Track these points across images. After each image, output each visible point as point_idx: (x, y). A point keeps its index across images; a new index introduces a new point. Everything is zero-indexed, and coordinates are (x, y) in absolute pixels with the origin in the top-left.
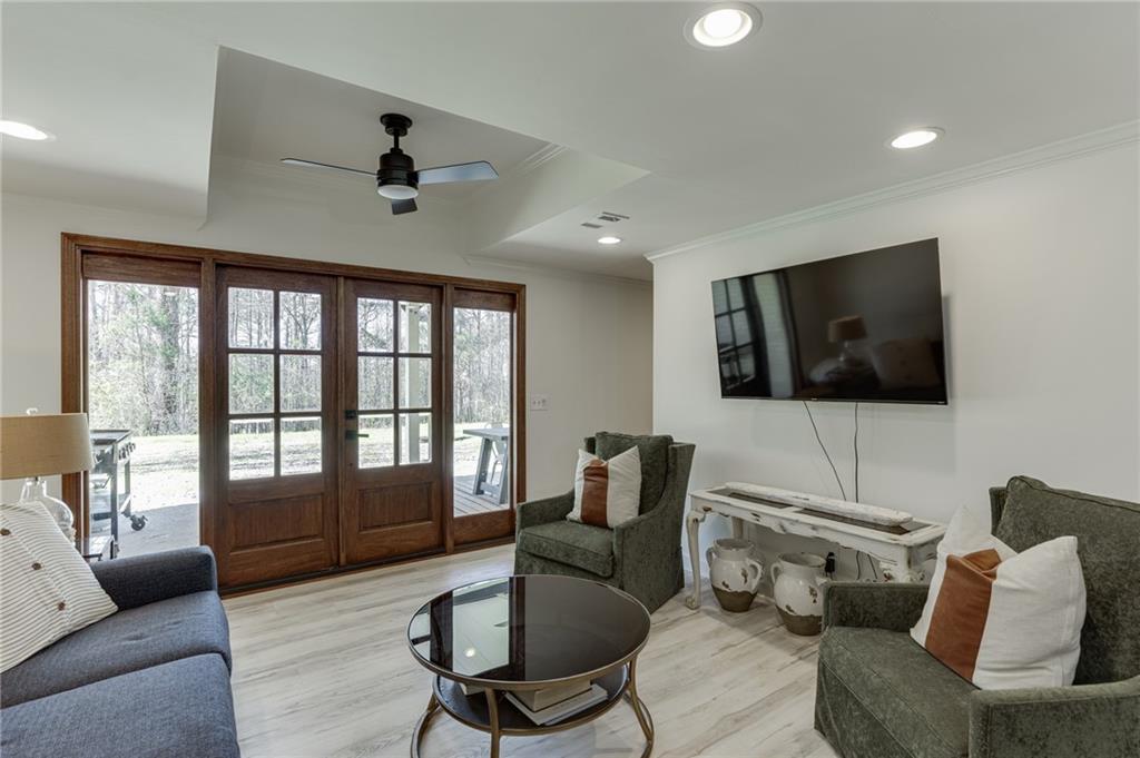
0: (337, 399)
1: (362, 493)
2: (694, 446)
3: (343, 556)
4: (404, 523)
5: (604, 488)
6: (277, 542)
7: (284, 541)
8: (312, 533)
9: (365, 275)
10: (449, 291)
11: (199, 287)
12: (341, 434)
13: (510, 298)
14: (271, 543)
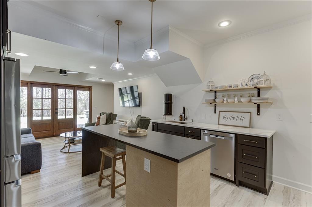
0: (54, 106)
1: (59, 123)
2: (117, 114)
3: (55, 134)
4: (67, 128)
5: (99, 120)
6: (42, 131)
7: (43, 131)
8: (49, 129)
9: (59, 85)
10: (76, 88)
11: (27, 87)
12: (55, 112)
13: (90, 89)
14: (41, 131)
